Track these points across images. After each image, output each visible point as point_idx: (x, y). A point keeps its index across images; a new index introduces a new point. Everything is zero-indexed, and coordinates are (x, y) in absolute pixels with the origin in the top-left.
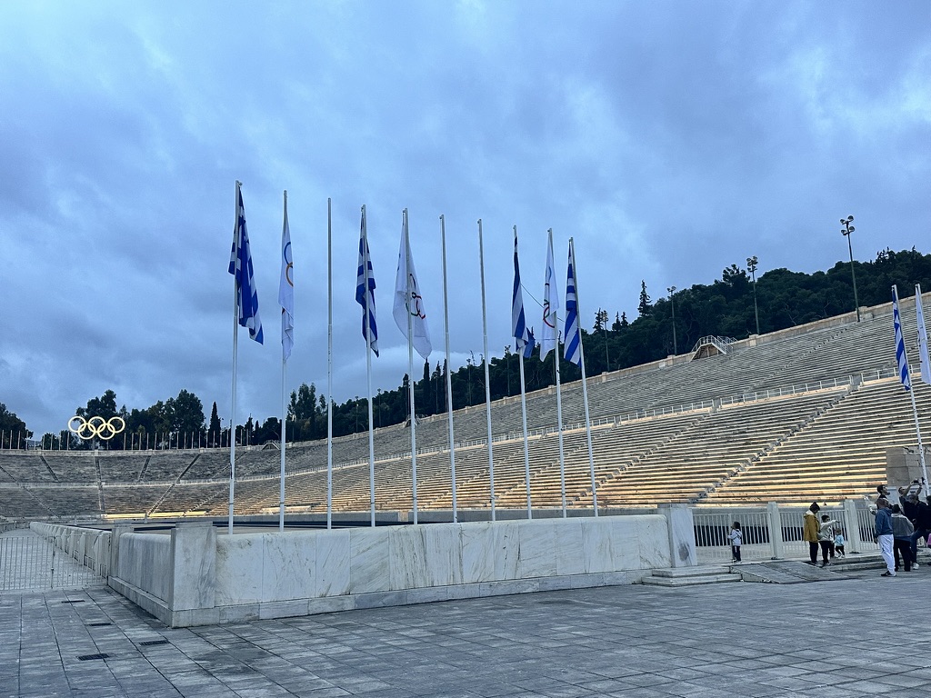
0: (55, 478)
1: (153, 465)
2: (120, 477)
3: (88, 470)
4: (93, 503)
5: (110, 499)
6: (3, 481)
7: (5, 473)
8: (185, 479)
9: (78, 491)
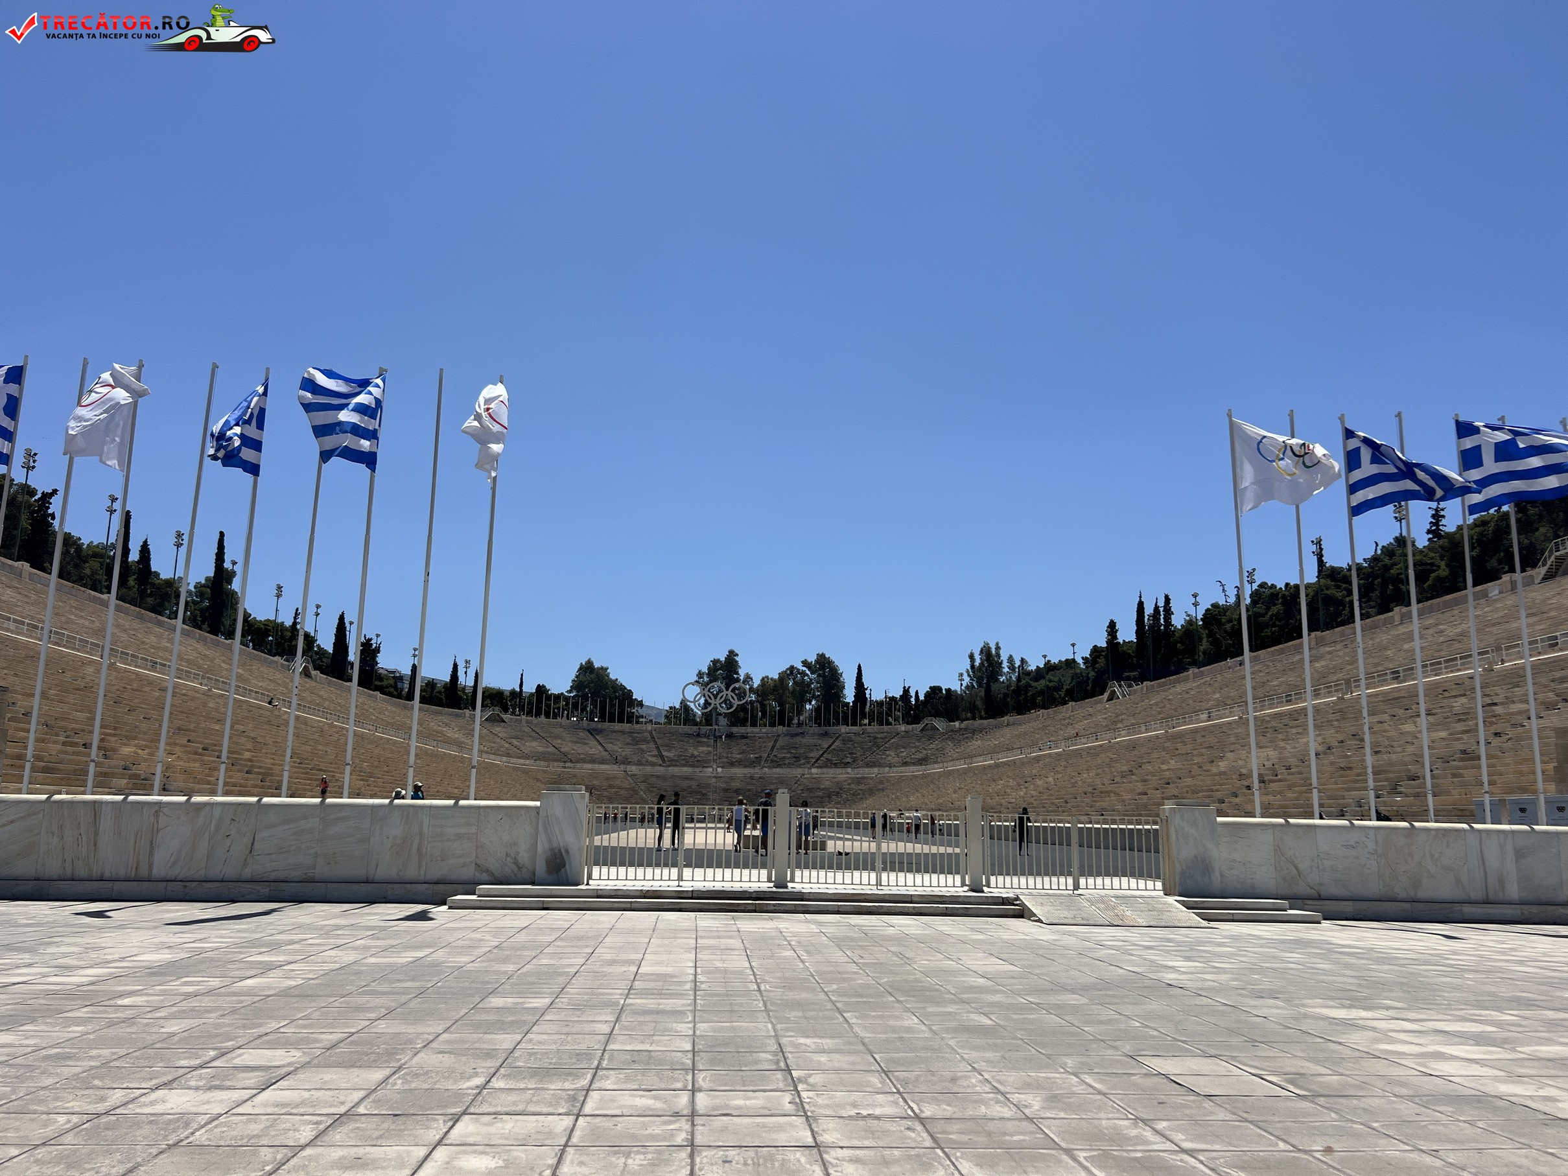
0: (663, 761)
1: (782, 748)
2: (739, 763)
3: (703, 752)
4: (704, 795)
5: (725, 790)
6: (603, 762)
7: (606, 753)
8: (817, 767)
9: (686, 778)
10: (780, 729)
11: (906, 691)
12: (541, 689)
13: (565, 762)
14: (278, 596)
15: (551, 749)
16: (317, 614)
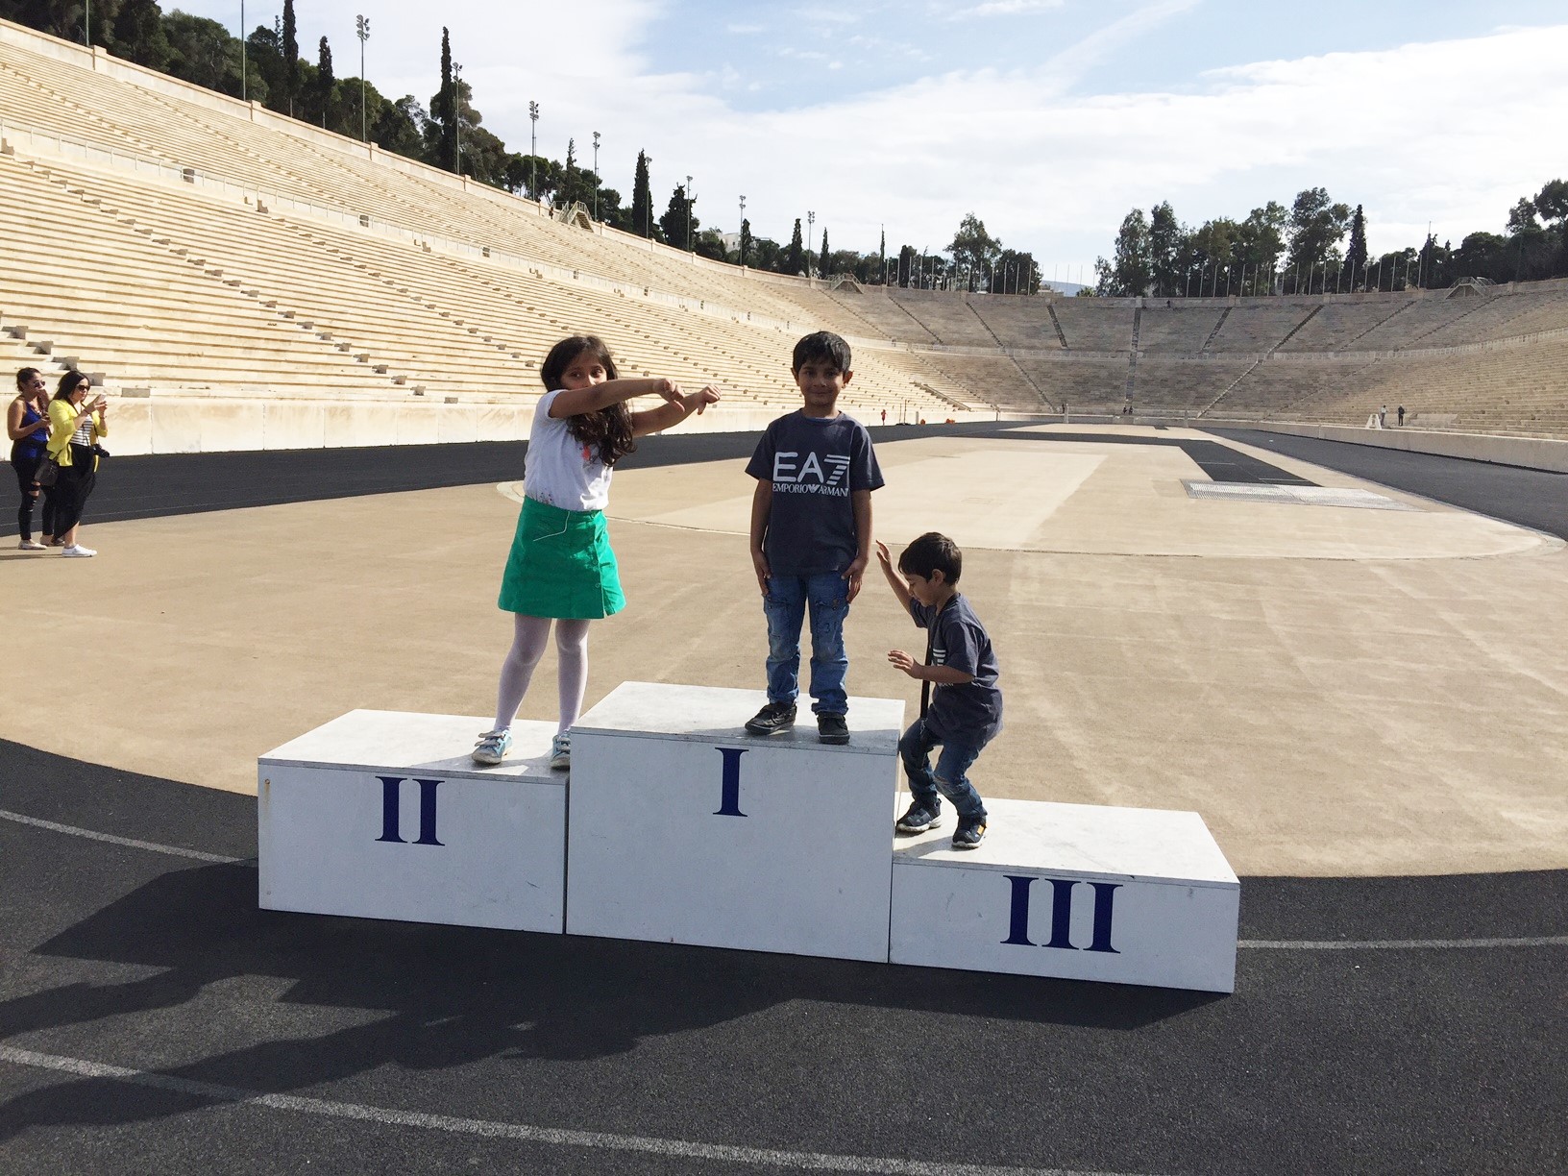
0: (1064, 342)
1: (1233, 324)
2: (1169, 346)
3: (1119, 331)
4: (1115, 387)
5: (1145, 382)
6: (982, 344)
7: (987, 333)
8: (1280, 352)
9: (1094, 366)
10: (1231, 300)
11: (1429, 240)
12: (907, 252)
13: (933, 343)
14: (534, 117)
15: (916, 327)
16: (597, 146)
